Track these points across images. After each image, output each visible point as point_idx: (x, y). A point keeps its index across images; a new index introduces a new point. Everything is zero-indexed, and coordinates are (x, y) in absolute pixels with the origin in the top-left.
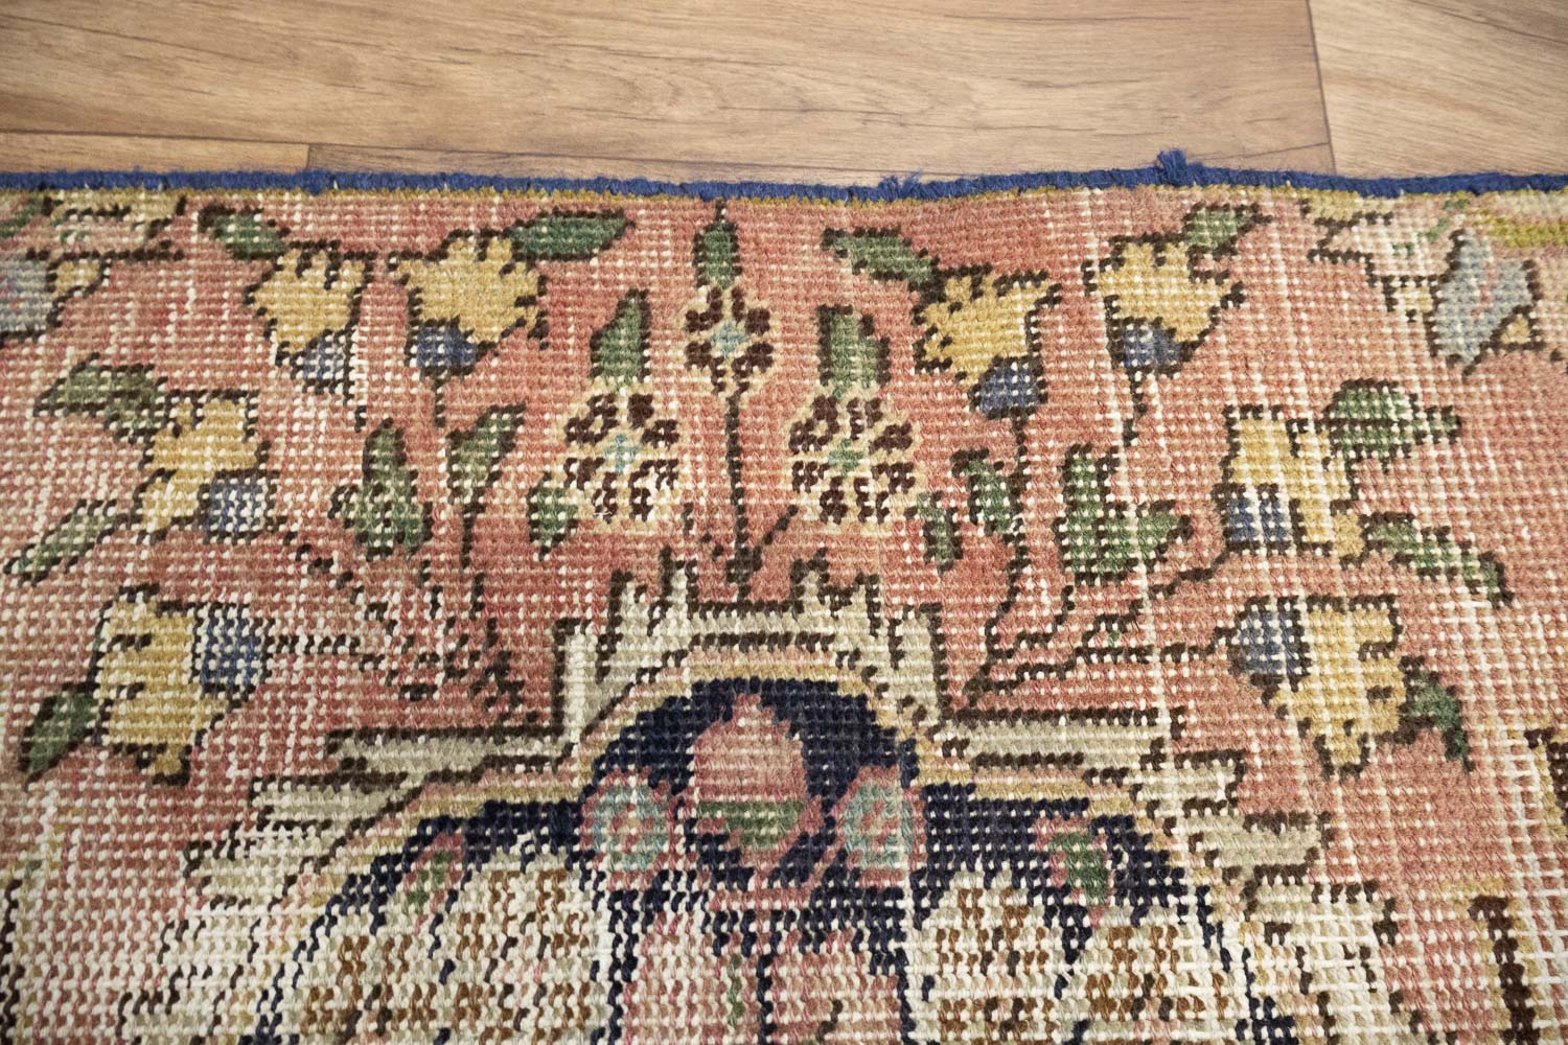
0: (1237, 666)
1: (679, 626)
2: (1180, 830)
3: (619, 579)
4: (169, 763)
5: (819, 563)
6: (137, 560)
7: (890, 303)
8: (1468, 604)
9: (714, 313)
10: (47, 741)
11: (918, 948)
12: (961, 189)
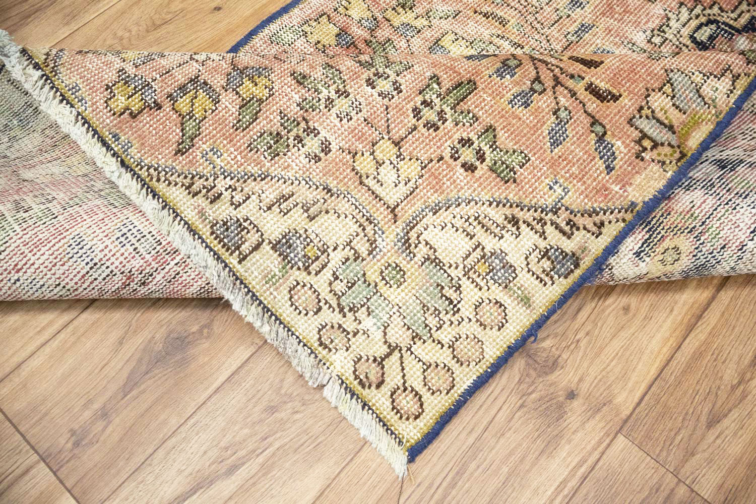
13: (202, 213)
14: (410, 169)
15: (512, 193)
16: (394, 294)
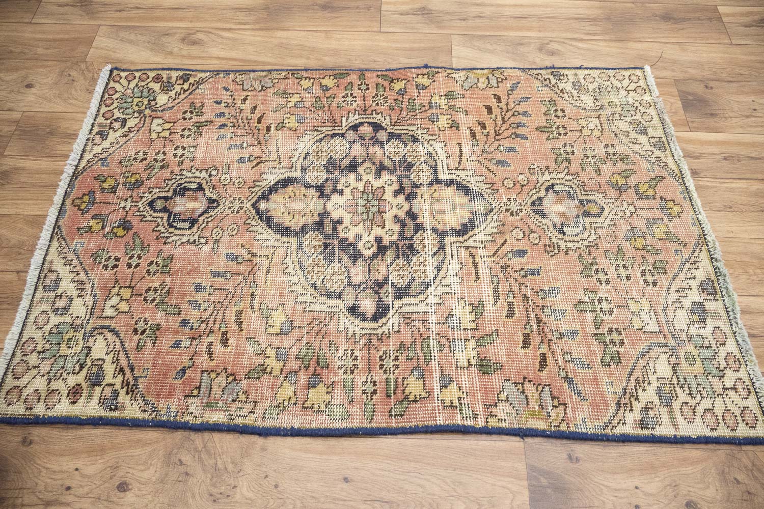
0: (429, 120)
1: (357, 116)
2: (420, 136)
3: (349, 112)
4: (294, 129)
5: (375, 110)
6: (288, 110)
7: (386, 83)
8: (462, 115)
9: (362, 84)
10: (279, 127)
11: (386, 147)
12: (396, 70)
13: (666, 157)
14: (583, 122)
15: (555, 97)
16: (616, 101)
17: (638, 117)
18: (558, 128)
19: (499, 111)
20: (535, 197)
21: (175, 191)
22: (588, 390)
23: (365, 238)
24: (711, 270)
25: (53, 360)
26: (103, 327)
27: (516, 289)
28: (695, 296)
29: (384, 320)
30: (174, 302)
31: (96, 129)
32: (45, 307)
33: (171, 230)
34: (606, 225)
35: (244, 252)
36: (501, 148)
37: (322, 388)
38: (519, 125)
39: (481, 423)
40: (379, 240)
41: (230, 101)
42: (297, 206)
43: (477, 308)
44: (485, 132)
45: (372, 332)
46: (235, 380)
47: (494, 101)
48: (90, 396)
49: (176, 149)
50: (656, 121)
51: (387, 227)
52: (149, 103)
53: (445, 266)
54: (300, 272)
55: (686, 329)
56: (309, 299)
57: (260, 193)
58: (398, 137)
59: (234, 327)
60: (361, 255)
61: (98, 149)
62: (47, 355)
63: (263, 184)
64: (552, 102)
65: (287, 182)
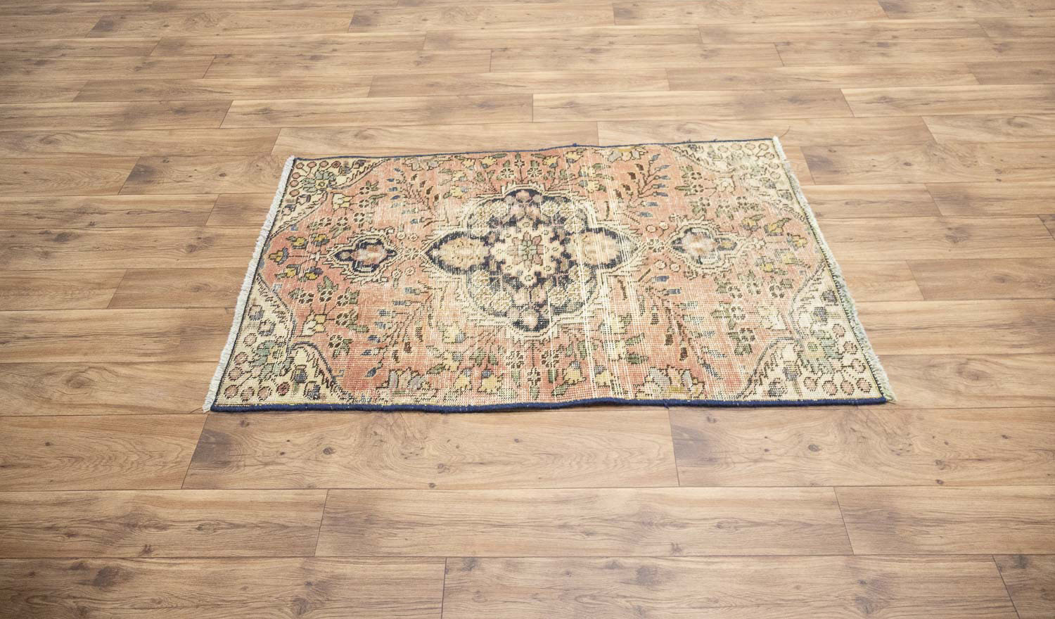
0: (579, 185)
1: (514, 185)
2: (572, 197)
3: (507, 183)
4: (460, 197)
5: (531, 180)
6: (453, 183)
7: (540, 160)
8: (608, 181)
9: (518, 162)
10: (445, 196)
11: (542, 207)
12: (548, 149)
13: (793, 204)
14: (717, 182)
15: (692, 164)
16: (747, 164)
17: (768, 175)
18: (695, 186)
19: (642, 176)
20: (675, 238)
21: (357, 245)
22: (723, 372)
23: (526, 273)
24: (832, 285)
25: (262, 367)
26: (303, 343)
27: (659, 303)
28: (819, 303)
29: (545, 330)
30: (362, 323)
31: (285, 204)
32: (254, 331)
33: (356, 273)
34: (738, 255)
35: (420, 286)
36: (644, 203)
37: (493, 378)
38: (659, 186)
39: (630, 397)
40: (538, 274)
41: (401, 179)
42: (466, 252)
43: (626, 319)
44: (630, 192)
45: (535, 338)
46: (418, 375)
47: (637, 169)
48: (296, 390)
49: (356, 215)
50: (783, 178)
51: (545, 265)
52: (330, 183)
53: (596, 290)
54: (470, 299)
55: (809, 326)
56: (479, 317)
57: (432, 244)
58: (553, 199)
59: (416, 339)
60: (522, 285)
61: (286, 218)
62: (257, 363)
63: (434, 238)
64: (690, 168)
65: (456, 236)
